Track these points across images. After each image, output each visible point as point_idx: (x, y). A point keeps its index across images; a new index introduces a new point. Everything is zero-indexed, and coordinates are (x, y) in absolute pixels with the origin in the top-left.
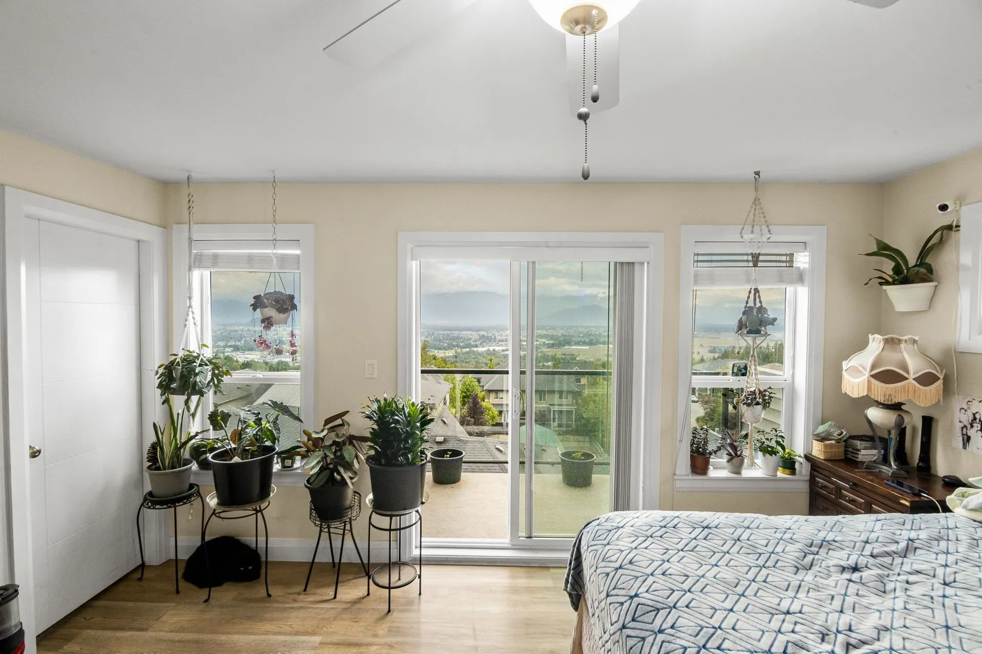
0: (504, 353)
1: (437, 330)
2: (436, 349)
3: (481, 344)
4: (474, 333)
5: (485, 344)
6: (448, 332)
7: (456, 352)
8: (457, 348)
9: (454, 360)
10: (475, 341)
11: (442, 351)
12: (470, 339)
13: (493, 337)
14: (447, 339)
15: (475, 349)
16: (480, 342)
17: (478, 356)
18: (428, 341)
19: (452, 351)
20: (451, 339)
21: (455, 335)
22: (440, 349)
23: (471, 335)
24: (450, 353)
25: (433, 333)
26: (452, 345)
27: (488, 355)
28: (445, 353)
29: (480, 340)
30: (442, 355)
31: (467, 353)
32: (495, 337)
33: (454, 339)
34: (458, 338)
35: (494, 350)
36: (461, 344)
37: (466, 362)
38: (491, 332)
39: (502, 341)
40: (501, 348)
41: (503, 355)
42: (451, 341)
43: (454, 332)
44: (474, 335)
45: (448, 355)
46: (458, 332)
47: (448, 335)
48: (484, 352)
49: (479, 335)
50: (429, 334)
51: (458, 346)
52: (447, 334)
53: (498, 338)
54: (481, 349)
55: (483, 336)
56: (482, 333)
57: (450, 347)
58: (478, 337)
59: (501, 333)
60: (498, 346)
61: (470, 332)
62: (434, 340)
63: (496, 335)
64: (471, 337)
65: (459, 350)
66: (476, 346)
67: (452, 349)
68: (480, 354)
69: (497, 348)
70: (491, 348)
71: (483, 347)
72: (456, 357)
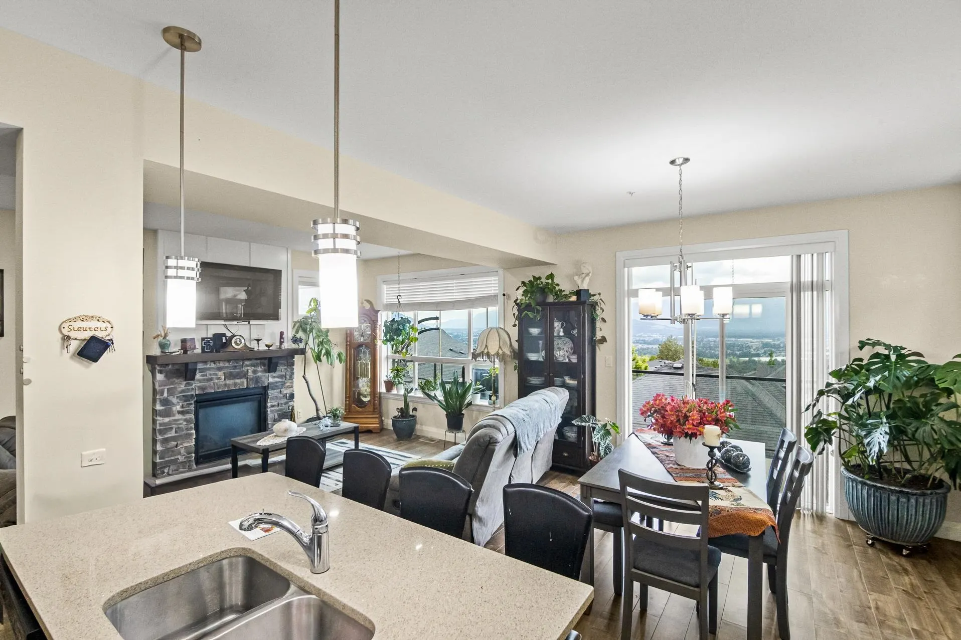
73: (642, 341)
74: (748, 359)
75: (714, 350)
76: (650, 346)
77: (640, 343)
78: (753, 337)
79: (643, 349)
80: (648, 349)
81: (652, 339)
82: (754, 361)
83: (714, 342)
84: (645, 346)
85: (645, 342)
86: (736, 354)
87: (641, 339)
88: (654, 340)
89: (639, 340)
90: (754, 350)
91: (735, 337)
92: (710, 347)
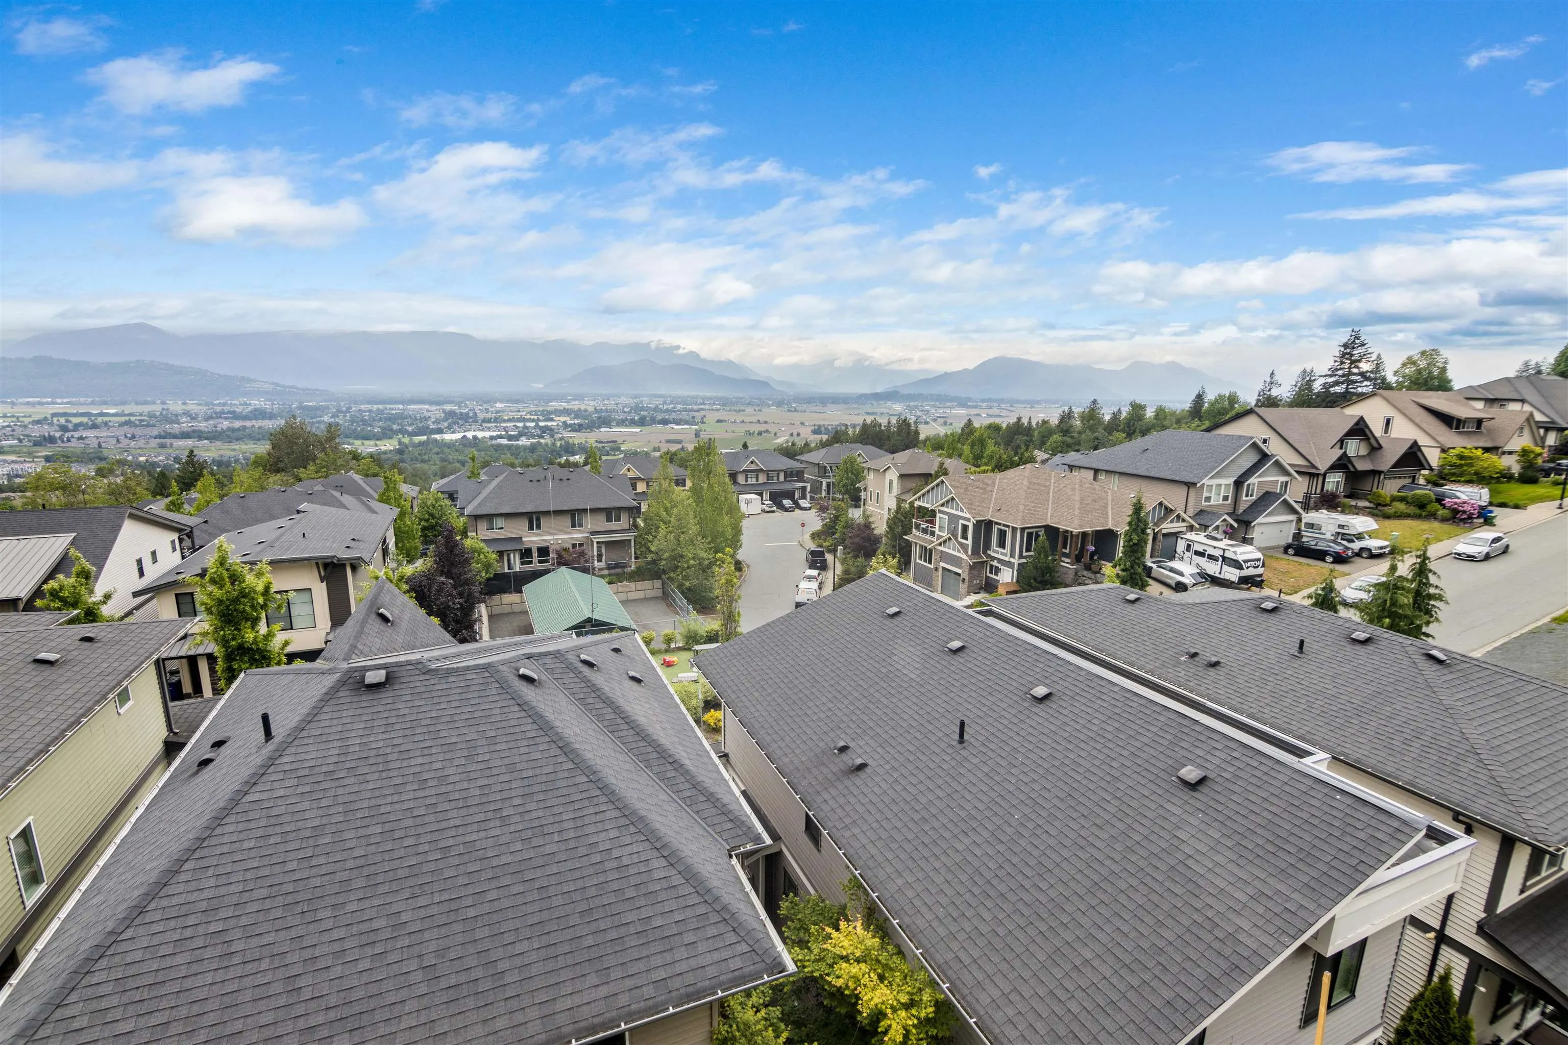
0: (494, 442)
1: (356, 403)
2: (357, 438)
3: (449, 427)
4: (433, 408)
5: (456, 427)
6: (380, 407)
7: (400, 443)
8: (401, 436)
9: (397, 457)
10: (437, 421)
11: (372, 443)
12: (426, 419)
13: (471, 414)
14: (380, 420)
15: (438, 437)
16: (446, 424)
17: (446, 450)
18: (338, 424)
19: (390, 441)
20: (390, 419)
21: (394, 412)
22: (367, 439)
23: (428, 411)
24: (388, 445)
25: (349, 408)
26: (391, 430)
27: (465, 445)
28: (376, 445)
29: (445, 420)
30: (372, 450)
31: (421, 444)
32: (475, 414)
33: (393, 419)
34: (402, 417)
35: (475, 437)
36: (410, 429)
37: (423, 461)
38: (466, 406)
39: (489, 421)
40: (488, 434)
41: (492, 446)
42: (389, 423)
43: (392, 406)
44: (435, 412)
45: (383, 448)
46: (401, 407)
47: (380, 412)
48: (456, 441)
49: (444, 411)
50: (339, 411)
51: (403, 432)
52: (378, 410)
53: (481, 416)
54: (449, 437)
55: (451, 414)
56: (448, 407)
57: (386, 434)
58: (443, 415)
59: (485, 406)
60: (483, 430)
61: (426, 407)
62: (353, 421)
63: (478, 411)
64: (427, 415)
65: (406, 440)
66: (440, 431)
67: (391, 438)
68: (450, 445)
69: (480, 434)
70: (470, 435)
71: (453, 432)
72: (400, 452)
73: (230, 412)
74: (425, 438)
75: (371, 426)
76: (248, 424)
77: (226, 418)
78: (431, 403)
79: (233, 430)
80: (245, 428)
81: (250, 408)
82: (436, 440)
83: (370, 411)
84: (237, 424)
85: (236, 416)
86: (407, 431)
87: (227, 408)
88: (256, 410)
89: (222, 412)
90: (433, 423)
91: (402, 402)
92: (363, 420)
